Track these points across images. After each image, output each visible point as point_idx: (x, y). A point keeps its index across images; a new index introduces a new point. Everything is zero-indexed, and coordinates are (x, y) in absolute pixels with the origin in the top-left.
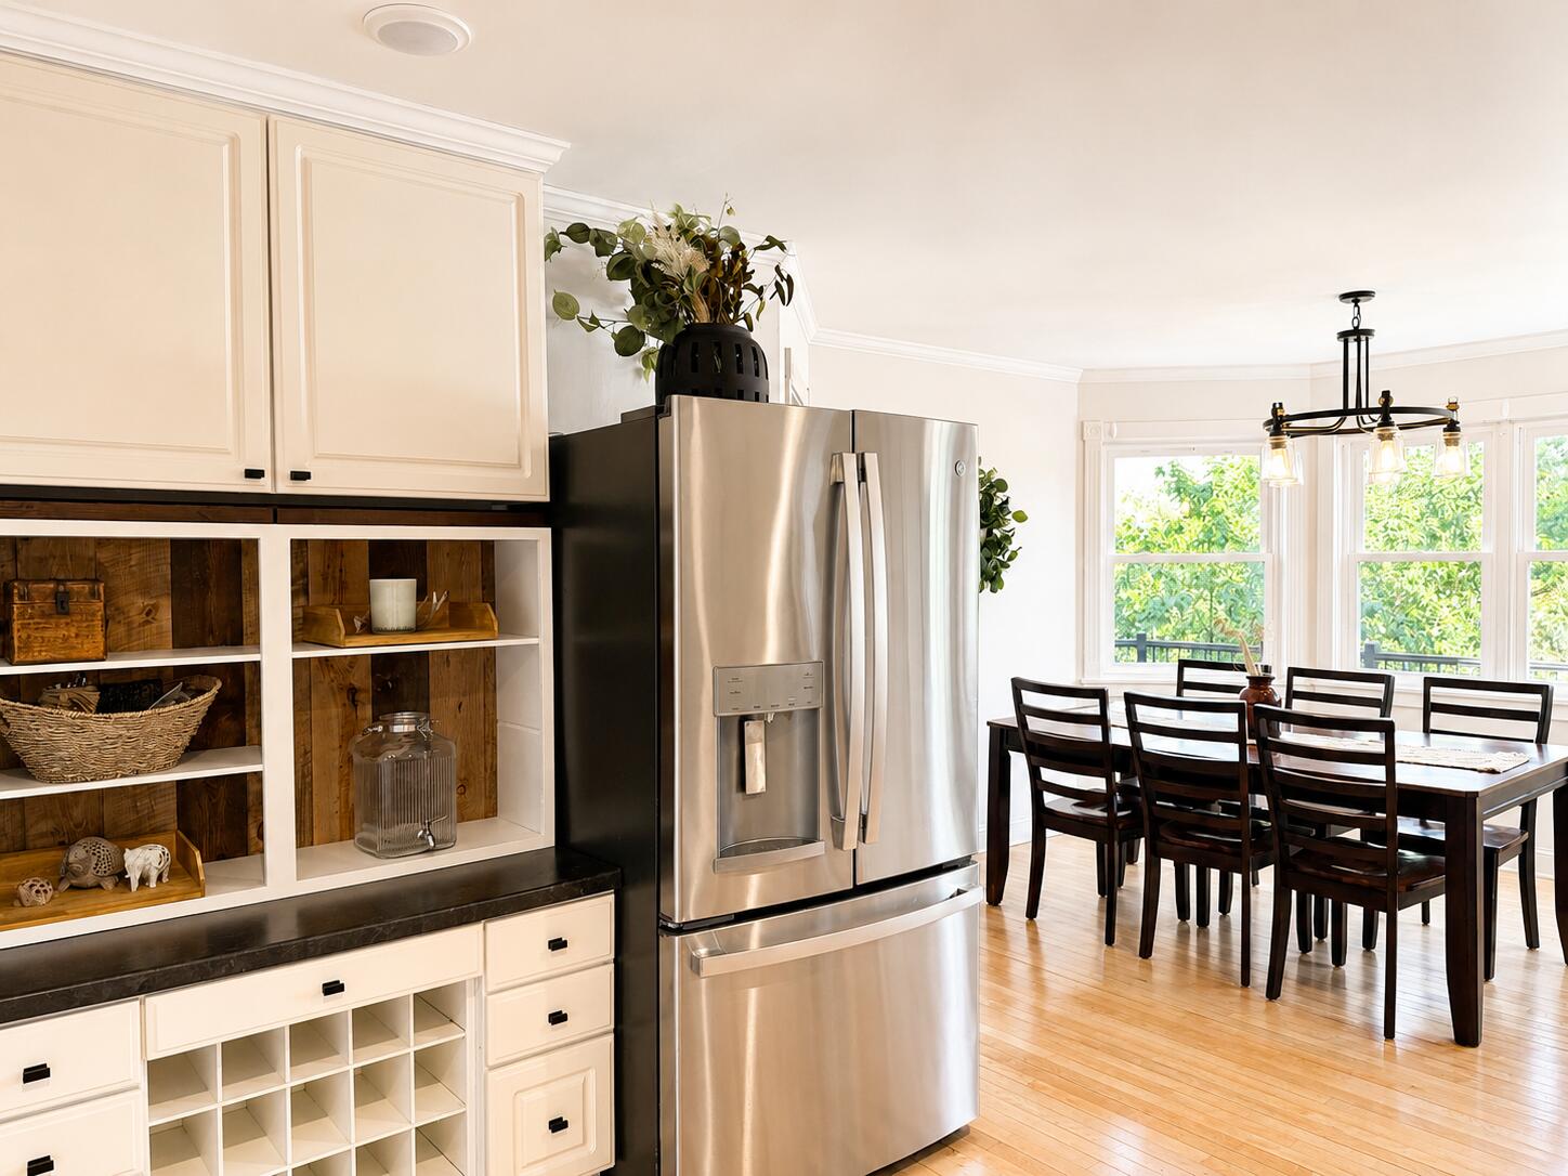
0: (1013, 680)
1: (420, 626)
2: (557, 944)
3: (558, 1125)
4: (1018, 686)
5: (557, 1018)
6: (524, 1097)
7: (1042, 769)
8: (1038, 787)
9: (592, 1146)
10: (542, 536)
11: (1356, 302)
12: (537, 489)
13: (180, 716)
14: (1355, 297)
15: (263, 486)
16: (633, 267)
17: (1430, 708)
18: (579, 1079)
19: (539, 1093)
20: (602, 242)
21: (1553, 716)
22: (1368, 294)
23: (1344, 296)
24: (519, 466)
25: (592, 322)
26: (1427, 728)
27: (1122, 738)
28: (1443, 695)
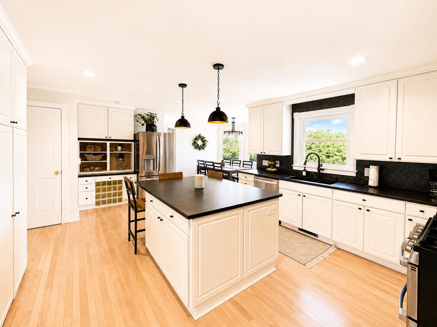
1: (122, 150)
2: (131, 178)
4: (198, 161)
10: (133, 143)
11: (234, 119)
12: (132, 138)
13: (100, 157)
15: (107, 138)
16: (143, 118)
17: (243, 164)
20: (141, 115)
24: (131, 136)
25: (140, 123)
26: (243, 167)
27: (205, 166)
28: (245, 163)
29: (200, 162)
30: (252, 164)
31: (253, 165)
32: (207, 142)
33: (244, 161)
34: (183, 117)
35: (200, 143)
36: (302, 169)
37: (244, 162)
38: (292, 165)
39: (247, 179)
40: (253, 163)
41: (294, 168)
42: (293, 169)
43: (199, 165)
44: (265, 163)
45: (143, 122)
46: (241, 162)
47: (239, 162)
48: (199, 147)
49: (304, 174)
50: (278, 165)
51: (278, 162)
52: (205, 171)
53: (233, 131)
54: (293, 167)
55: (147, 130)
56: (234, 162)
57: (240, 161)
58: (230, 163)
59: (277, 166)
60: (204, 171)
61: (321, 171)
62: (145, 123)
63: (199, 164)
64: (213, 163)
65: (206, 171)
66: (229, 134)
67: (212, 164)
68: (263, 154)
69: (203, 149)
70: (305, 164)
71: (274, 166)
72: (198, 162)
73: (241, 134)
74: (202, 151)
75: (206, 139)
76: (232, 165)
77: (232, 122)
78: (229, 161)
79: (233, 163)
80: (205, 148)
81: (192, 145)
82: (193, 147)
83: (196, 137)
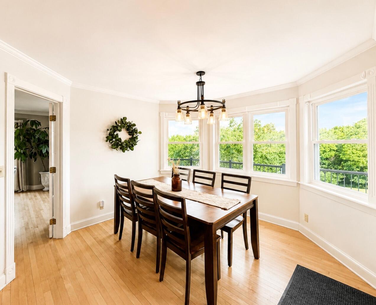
11: (200, 75)
17: (223, 181)
23: (198, 73)
32: (138, 134)
35: (123, 135)
37: (225, 177)
47: (211, 176)
48: (121, 145)
57: (214, 174)
69: (132, 148)
74: (128, 152)
75: (138, 128)
79: (194, 176)
80: (135, 147)
81: (107, 141)
82: (108, 144)
83: (116, 123)
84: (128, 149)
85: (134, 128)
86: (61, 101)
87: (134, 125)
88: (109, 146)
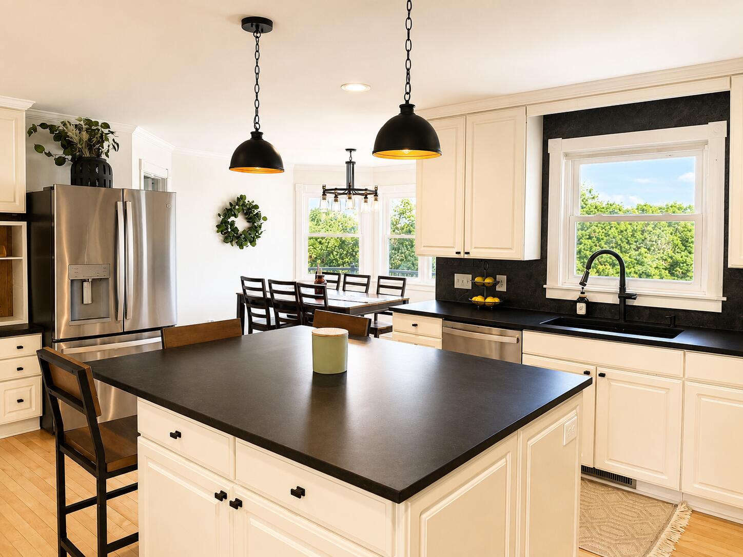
0: (241, 277)
2: (20, 347)
3: (20, 401)
4: (243, 279)
5: (20, 369)
6: (8, 392)
7: (252, 308)
8: (250, 315)
9: (34, 409)
10: (24, 224)
11: (351, 152)
12: (21, 208)
14: (350, 150)
16: (60, 136)
17: (379, 286)
18: (29, 388)
19: (14, 391)
20: (52, 128)
21: (406, 288)
22: (354, 150)
23: (347, 150)
24: (15, 201)
25: (49, 154)
26: (378, 293)
27: (269, 295)
28: (383, 282)
29: (248, 284)
30: (404, 284)
31: (407, 287)
32: (262, 221)
33: (380, 278)
34: (257, 135)
35: (241, 223)
36: (574, 296)
37: (382, 280)
38: (544, 286)
39: (420, 329)
40: (407, 283)
41: (550, 295)
42: (547, 297)
43: (244, 291)
44: (462, 281)
45: (60, 153)
46: (371, 280)
47: (365, 281)
48: (238, 238)
49: (581, 309)
50: (502, 288)
51: (503, 278)
52: (268, 312)
53: (350, 190)
54: (547, 291)
55: (74, 182)
56: (349, 279)
57: (368, 277)
58: (338, 282)
59: (498, 289)
60: (263, 312)
61: (630, 302)
62: (70, 157)
63: (247, 291)
64: (298, 286)
65: (272, 310)
66: (336, 197)
67: (291, 288)
68: (462, 256)
69: (253, 242)
70: (583, 283)
71: (490, 291)
72: (243, 284)
73: (371, 197)
74: (249, 248)
75: (263, 211)
76: (344, 290)
77: (347, 163)
78: (335, 278)
79: (345, 283)
80: (258, 241)
81: (218, 232)
82: (219, 237)
83: (231, 204)
84: (249, 244)
85: (256, 211)
86: (165, 176)
87: (256, 207)
88: (219, 239)
